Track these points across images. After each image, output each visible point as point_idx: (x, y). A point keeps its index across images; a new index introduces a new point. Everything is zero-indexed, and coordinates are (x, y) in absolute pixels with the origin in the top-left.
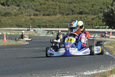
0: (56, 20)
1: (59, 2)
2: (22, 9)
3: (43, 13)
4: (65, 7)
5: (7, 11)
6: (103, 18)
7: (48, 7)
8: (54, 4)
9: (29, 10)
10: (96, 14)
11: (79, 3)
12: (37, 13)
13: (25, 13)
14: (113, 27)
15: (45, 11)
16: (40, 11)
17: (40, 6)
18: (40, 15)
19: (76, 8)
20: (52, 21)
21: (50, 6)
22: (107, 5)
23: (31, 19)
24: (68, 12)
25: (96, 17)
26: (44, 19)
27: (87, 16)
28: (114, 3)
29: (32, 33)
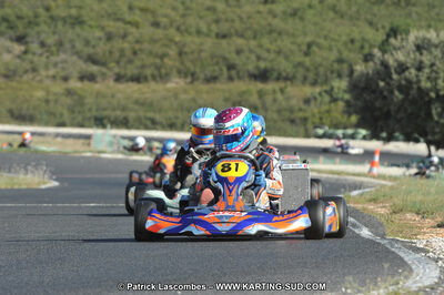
0: (165, 98)
1: (178, 29)
2: (34, 54)
3: (116, 70)
4: (201, 51)
6: (347, 96)
7: (137, 47)
8: (161, 39)
9: (62, 56)
10: (320, 81)
11: (255, 38)
12: (94, 69)
13: (47, 68)
14: (384, 135)
15: (122, 64)
16: (104, 64)
17: (105, 44)
18: (104, 79)
19: (243, 57)
20: (148, 101)
21: (146, 46)
22: (362, 47)
23: (69, 93)
24: (214, 70)
25: (320, 94)
26: (119, 95)
27: (286, 87)
28: (392, 41)
29: (71, 147)
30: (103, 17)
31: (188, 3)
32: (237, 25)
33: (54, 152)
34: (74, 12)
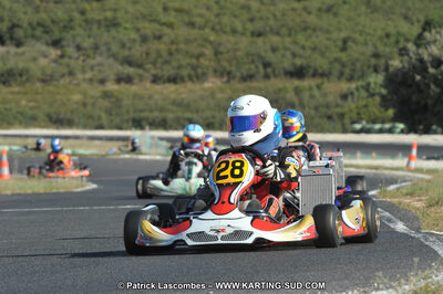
0: (202, 98)
1: (213, 29)
2: (70, 57)
3: (153, 72)
4: (236, 50)
5: (11, 64)
6: (384, 91)
7: (173, 47)
8: (196, 39)
9: (99, 59)
10: (356, 76)
11: (290, 35)
12: (131, 71)
13: (84, 72)
14: (421, 127)
15: (158, 65)
16: (140, 66)
17: (141, 46)
18: (141, 81)
19: (278, 54)
20: (186, 102)
21: (182, 46)
22: (397, 42)
23: (106, 95)
24: (250, 69)
25: (357, 89)
26: (156, 97)
27: (322, 83)
28: (427, 35)
30: (137, 18)
31: (222, 3)
32: (272, 22)
33: (93, 155)
34: (109, 14)
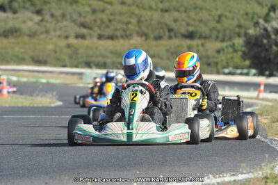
1: (138, 6)
2: (47, 22)
3: (99, 32)
5: (10, 24)
6: (244, 49)
7: (112, 17)
9: (65, 23)
10: (226, 39)
11: (186, 11)
12: (84, 31)
13: (55, 30)
14: (267, 73)
15: (102, 28)
16: (90, 28)
17: (91, 15)
18: (91, 38)
19: (178, 24)
20: (119, 52)
21: (117, 17)
22: (253, 18)
23: (69, 46)
24: (160, 33)
25: (227, 47)
26: (100, 48)
27: (205, 43)
28: (272, 14)
29: (70, 80)
32: (174, 3)
33: (60, 83)
